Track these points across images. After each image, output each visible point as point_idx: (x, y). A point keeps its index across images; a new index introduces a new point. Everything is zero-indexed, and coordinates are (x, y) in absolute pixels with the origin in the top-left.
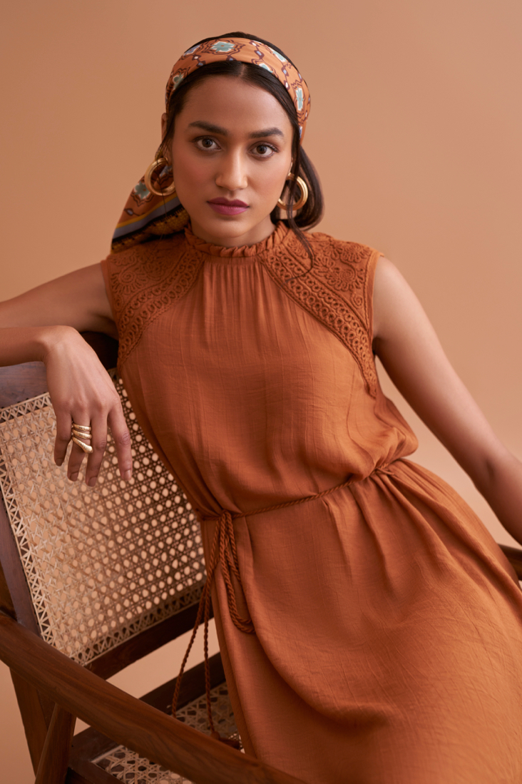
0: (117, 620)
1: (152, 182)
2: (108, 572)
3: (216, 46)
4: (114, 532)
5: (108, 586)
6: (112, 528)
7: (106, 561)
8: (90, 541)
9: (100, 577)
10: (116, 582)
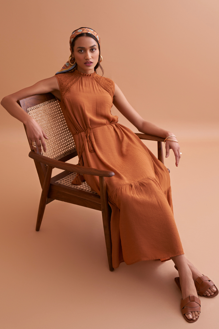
0: (57, 154)
1: (70, 61)
2: (54, 144)
3: (78, 31)
4: (55, 135)
5: (54, 147)
6: (54, 134)
7: (54, 141)
8: (50, 137)
9: (53, 145)
10: (56, 146)
